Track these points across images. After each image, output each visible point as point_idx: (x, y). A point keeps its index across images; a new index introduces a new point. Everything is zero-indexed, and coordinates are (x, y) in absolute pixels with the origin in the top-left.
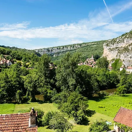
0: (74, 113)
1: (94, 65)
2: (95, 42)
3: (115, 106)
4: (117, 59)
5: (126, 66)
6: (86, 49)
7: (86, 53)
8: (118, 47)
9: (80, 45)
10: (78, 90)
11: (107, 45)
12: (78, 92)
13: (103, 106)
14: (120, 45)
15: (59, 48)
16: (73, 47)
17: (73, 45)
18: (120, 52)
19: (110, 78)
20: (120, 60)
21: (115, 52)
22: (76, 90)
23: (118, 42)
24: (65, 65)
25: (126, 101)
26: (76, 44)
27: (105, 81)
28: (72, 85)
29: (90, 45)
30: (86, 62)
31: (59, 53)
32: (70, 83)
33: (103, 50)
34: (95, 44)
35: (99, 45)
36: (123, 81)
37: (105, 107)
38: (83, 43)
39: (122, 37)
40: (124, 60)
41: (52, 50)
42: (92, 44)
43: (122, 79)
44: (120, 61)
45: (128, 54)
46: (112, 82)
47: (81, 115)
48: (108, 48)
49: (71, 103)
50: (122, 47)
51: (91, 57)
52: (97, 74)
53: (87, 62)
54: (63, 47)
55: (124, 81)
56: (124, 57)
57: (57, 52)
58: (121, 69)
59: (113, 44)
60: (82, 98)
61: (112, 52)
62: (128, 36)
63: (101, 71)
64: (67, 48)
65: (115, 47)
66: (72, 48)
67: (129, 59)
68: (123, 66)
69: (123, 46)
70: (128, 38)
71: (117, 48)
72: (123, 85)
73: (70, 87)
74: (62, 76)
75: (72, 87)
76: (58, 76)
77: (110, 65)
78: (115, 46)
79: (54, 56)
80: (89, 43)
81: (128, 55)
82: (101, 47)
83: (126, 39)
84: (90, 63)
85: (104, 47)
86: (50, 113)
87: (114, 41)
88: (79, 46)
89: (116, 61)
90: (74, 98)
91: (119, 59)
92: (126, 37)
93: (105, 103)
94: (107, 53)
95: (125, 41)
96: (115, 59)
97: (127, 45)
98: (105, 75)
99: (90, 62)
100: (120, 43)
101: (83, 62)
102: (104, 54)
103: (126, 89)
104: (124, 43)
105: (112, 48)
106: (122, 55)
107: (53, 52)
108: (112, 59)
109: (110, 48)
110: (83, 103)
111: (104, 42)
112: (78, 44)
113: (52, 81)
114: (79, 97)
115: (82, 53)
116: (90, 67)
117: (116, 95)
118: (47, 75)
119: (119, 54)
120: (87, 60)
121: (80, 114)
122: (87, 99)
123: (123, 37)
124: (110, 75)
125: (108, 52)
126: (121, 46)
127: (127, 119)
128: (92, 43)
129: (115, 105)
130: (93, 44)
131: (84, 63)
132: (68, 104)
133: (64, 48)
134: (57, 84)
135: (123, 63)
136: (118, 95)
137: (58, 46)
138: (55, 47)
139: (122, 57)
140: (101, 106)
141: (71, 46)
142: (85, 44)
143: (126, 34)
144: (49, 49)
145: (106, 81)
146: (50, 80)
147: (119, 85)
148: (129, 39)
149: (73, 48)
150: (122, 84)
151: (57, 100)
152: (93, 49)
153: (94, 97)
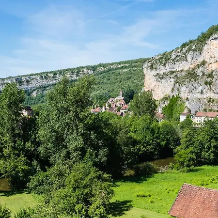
0: (82, 208)
1: (125, 112)
2: (126, 62)
3: (173, 193)
4: (173, 96)
5: (193, 112)
6: (105, 79)
7: (107, 86)
8: (175, 70)
9: (94, 68)
10: (90, 158)
11: (152, 66)
12: (90, 163)
13: (147, 194)
14: (178, 67)
15: (44, 76)
16: (78, 72)
17: (78, 68)
18: (179, 81)
19: (159, 136)
20: (180, 98)
21: (169, 81)
22: (85, 158)
23: (173, 60)
24: (59, 105)
25: (194, 180)
26: (83, 67)
27: (148, 142)
28: (76, 149)
29: (116, 69)
30: (107, 105)
31: (45, 87)
32: (71, 146)
33: (144, 78)
34: (126, 67)
35: (135, 67)
36: (188, 139)
37: (150, 196)
38: (100, 65)
39: (182, 50)
40: (188, 98)
41: (28, 81)
42: (119, 66)
43: (185, 135)
44: (179, 100)
45: (195, 85)
46: (163, 143)
47: (98, 212)
48: (154, 72)
49: (75, 189)
50: (182, 71)
51: (118, 95)
52: (132, 129)
53: (110, 106)
54: (55, 74)
55: (191, 140)
56: (187, 91)
57: (41, 84)
58: (183, 118)
59: (165, 65)
60: (100, 175)
61: (163, 81)
62: (194, 47)
63: (140, 123)
64: (64, 75)
65: (168, 70)
66: (74, 76)
67: (199, 95)
68: (186, 111)
69: (186, 68)
70: (194, 50)
71: (172, 73)
72: (187, 147)
73: (71, 156)
74: (53, 131)
75: (75, 154)
76: (43, 133)
77: (159, 111)
78: (168, 68)
79: (34, 94)
80: (112, 64)
81: (195, 88)
82: (138, 73)
83: (191, 52)
84: (116, 109)
85: (145, 71)
86: (25, 213)
87: (165, 59)
88: (91, 72)
89: (171, 101)
90: (81, 176)
91: (177, 97)
92: (190, 49)
93: (150, 188)
94: (153, 85)
95: (189, 58)
96: (169, 97)
97: (193, 66)
98: (148, 128)
99: (116, 106)
100: (177, 63)
101: (101, 107)
102: (146, 88)
103: (194, 157)
104: (187, 61)
105: (162, 72)
106: (183, 88)
107: (30, 86)
108: (162, 96)
109: (158, 74)
110: (101, 186)
111: (144, 61)
112: (88, 68)
113: (28, 145)
114: (92, 174)
115: (98, 85)
116: (116, 115)
117: (174, 170)
118: (16, 132)
119: (177, 85)
120: (110, 101)
121: (95, 211)
122: (110, 177)
123: (184, 50)
124: (159, 128)
125: (155, 83)
126: (180, 69)
127: (197, 208)
128: (120, 63)
129: (171, 189)
130: (122, 65)
131: (103, 108)
132: (66, 190)
133: (58, 75)
134: (41, 149)
135: (187, 104)
136: (178, 169)
137: (42, 72)
138: (35, 74)
139: (184, 93)
140: (141, 194)
141: (72, 71)
142: (104, 66)
143: (191, 42)
144: (21, 79)
145: (151, 142)
146: (25, 143)
147: (179, 148)
148: (197, 53)
149: (77, 75)
150: (185, 145)
151: (42, 187)
152: (122, 77)
153: (127, 176)
